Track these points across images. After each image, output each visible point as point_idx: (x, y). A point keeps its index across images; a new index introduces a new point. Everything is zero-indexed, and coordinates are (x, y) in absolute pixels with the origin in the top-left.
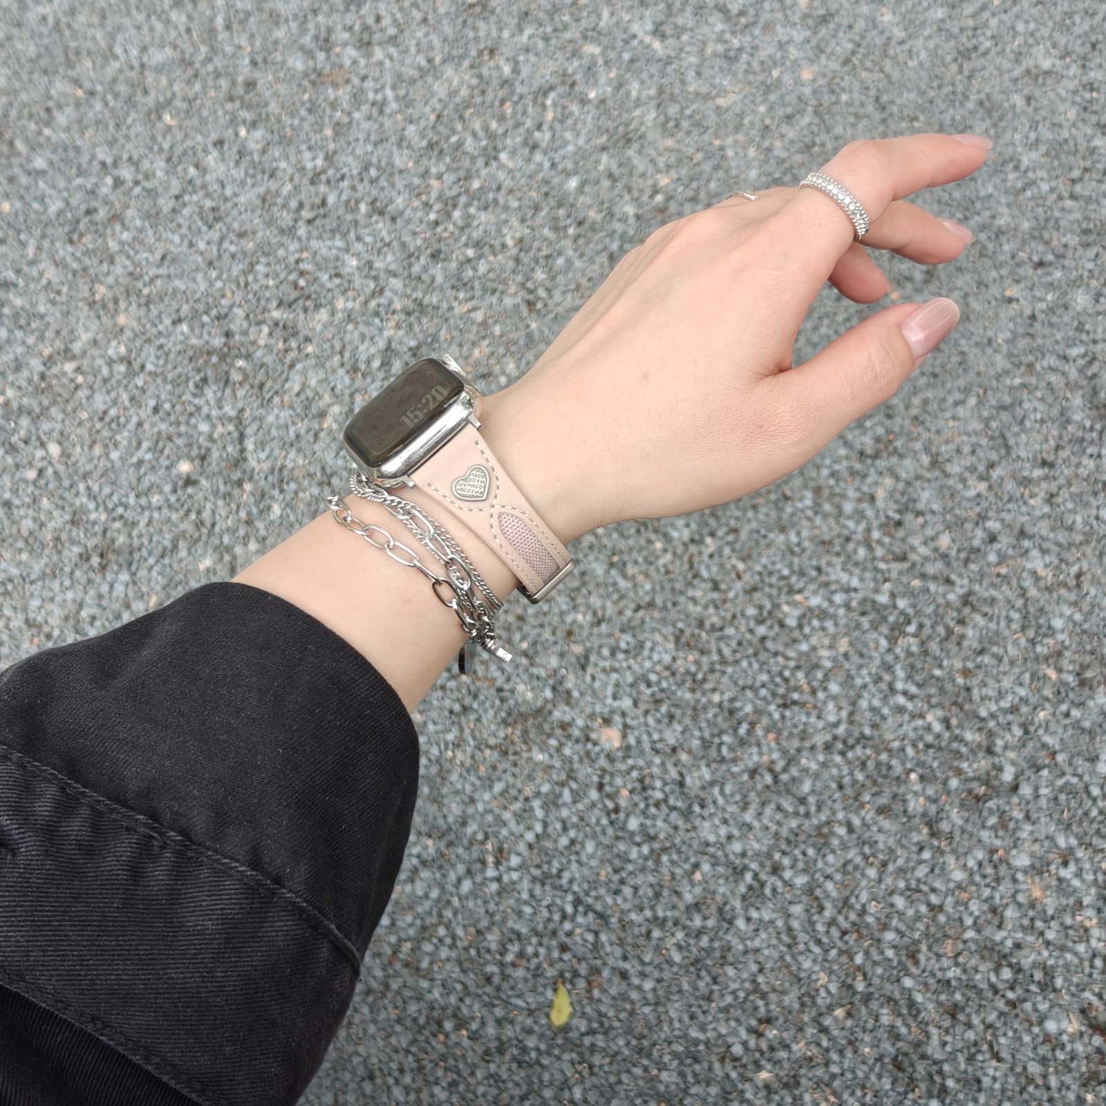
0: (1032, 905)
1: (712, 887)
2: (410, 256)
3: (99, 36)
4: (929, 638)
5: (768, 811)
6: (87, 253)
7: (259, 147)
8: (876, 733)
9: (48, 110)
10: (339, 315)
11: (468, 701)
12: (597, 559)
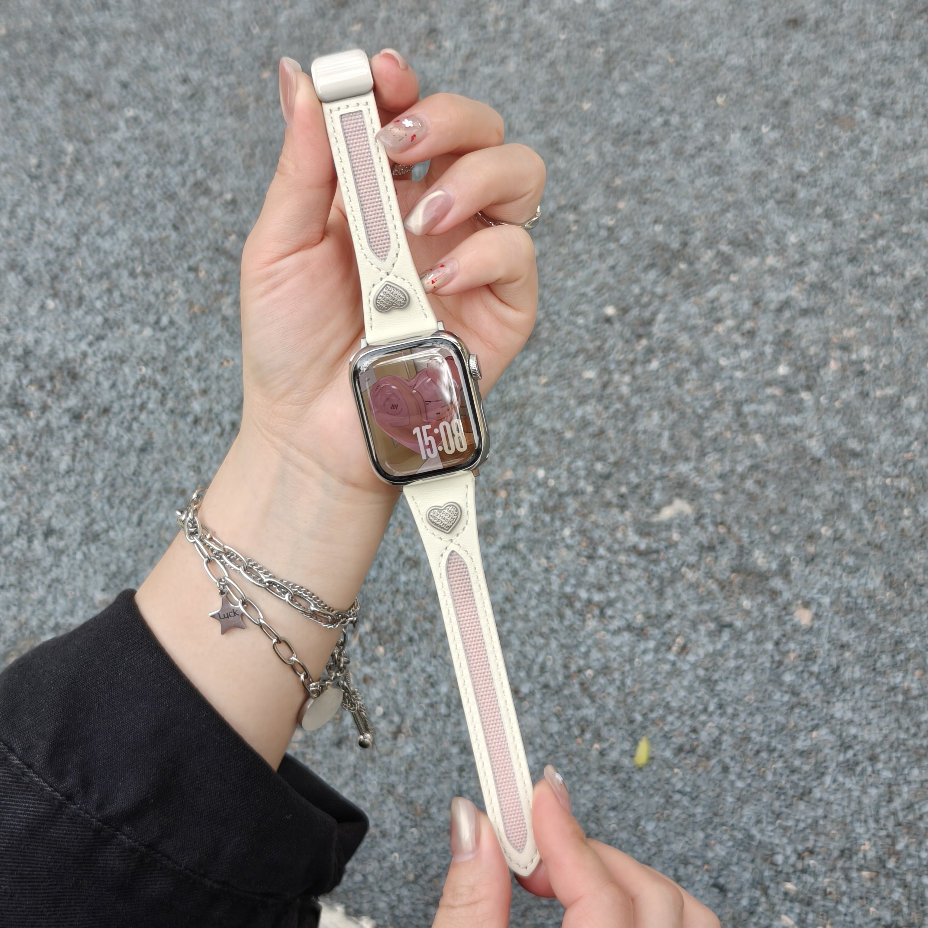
1: (820, 746)
3: (703, 33)
5: (889, 718)
6: (623, 156)
7: (771, 143)
9: (645, 62)
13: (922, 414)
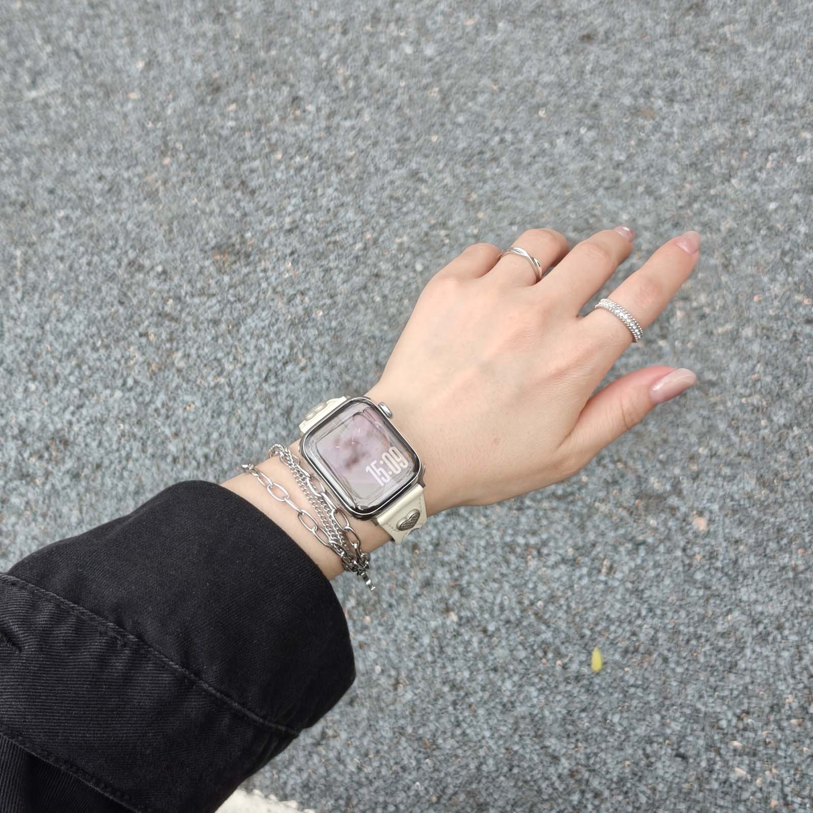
1: (737, 626)
3: (516, 60)
5: (785, 593)
7: (590, 141)
9: (475, 92)
11: (618, 477)
12: (722, 420)
13: (758, 340)
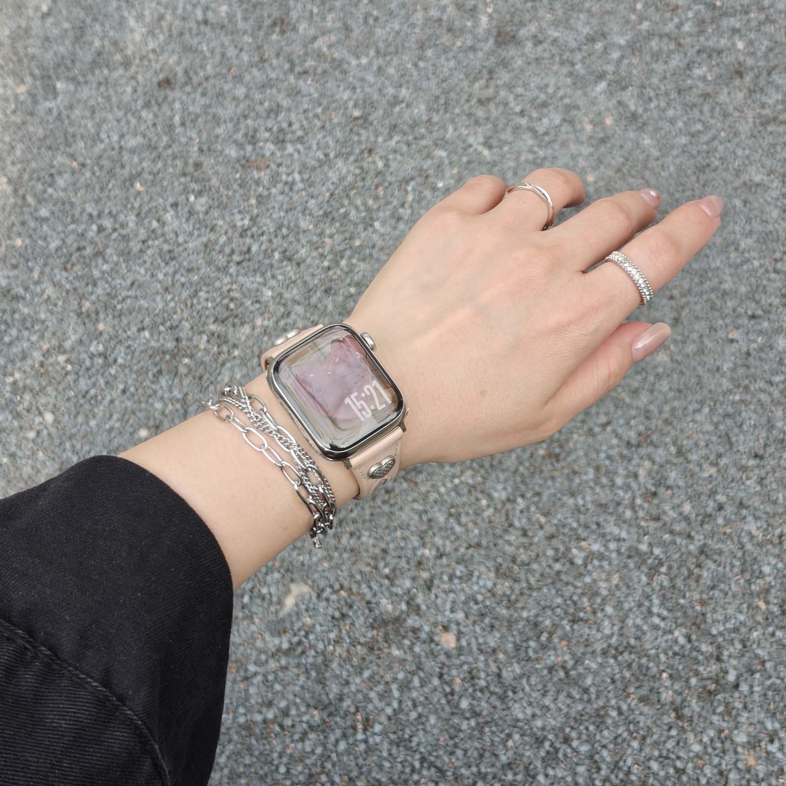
0: (748, 770)
1: (521, 751)
2: (309, 291)
3: (90, 125)
4: (676, 576)
5: (562, 697)
6: (77, 278)
7: (204, 209)
8: (638, 643)
9: (52, 175)
10: (258, 330)
11: (345, 610)
12: (440, 510)
